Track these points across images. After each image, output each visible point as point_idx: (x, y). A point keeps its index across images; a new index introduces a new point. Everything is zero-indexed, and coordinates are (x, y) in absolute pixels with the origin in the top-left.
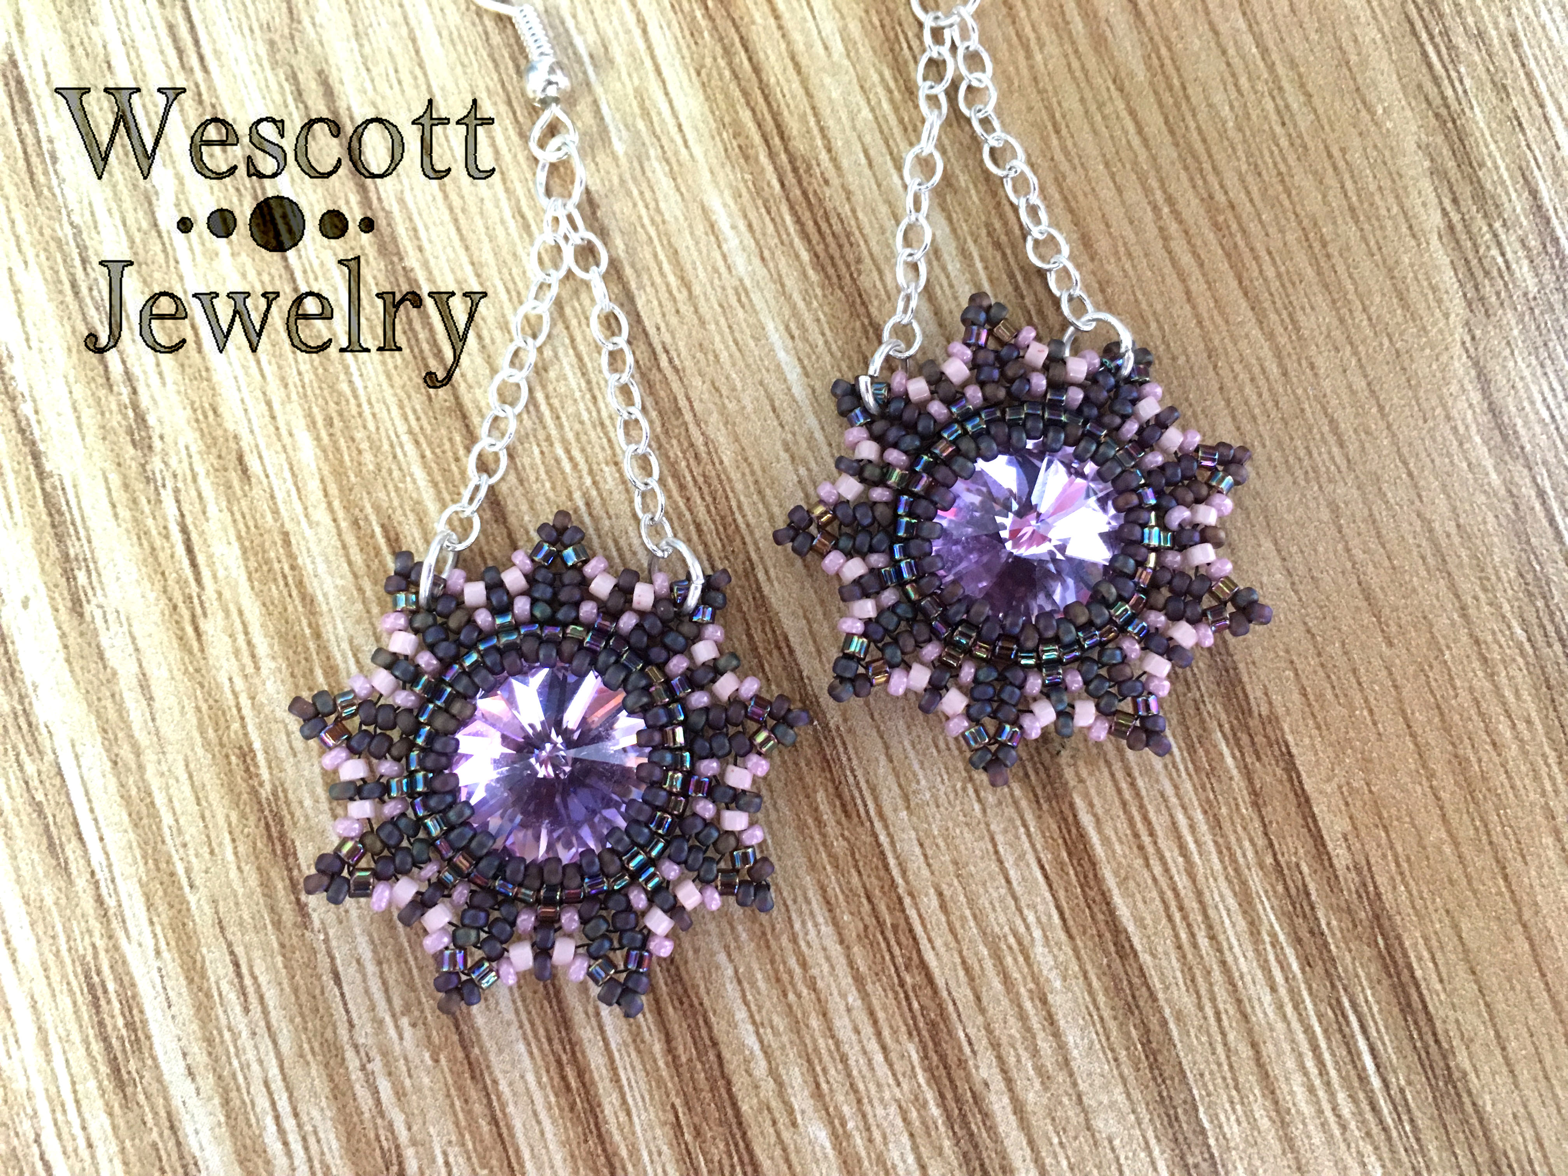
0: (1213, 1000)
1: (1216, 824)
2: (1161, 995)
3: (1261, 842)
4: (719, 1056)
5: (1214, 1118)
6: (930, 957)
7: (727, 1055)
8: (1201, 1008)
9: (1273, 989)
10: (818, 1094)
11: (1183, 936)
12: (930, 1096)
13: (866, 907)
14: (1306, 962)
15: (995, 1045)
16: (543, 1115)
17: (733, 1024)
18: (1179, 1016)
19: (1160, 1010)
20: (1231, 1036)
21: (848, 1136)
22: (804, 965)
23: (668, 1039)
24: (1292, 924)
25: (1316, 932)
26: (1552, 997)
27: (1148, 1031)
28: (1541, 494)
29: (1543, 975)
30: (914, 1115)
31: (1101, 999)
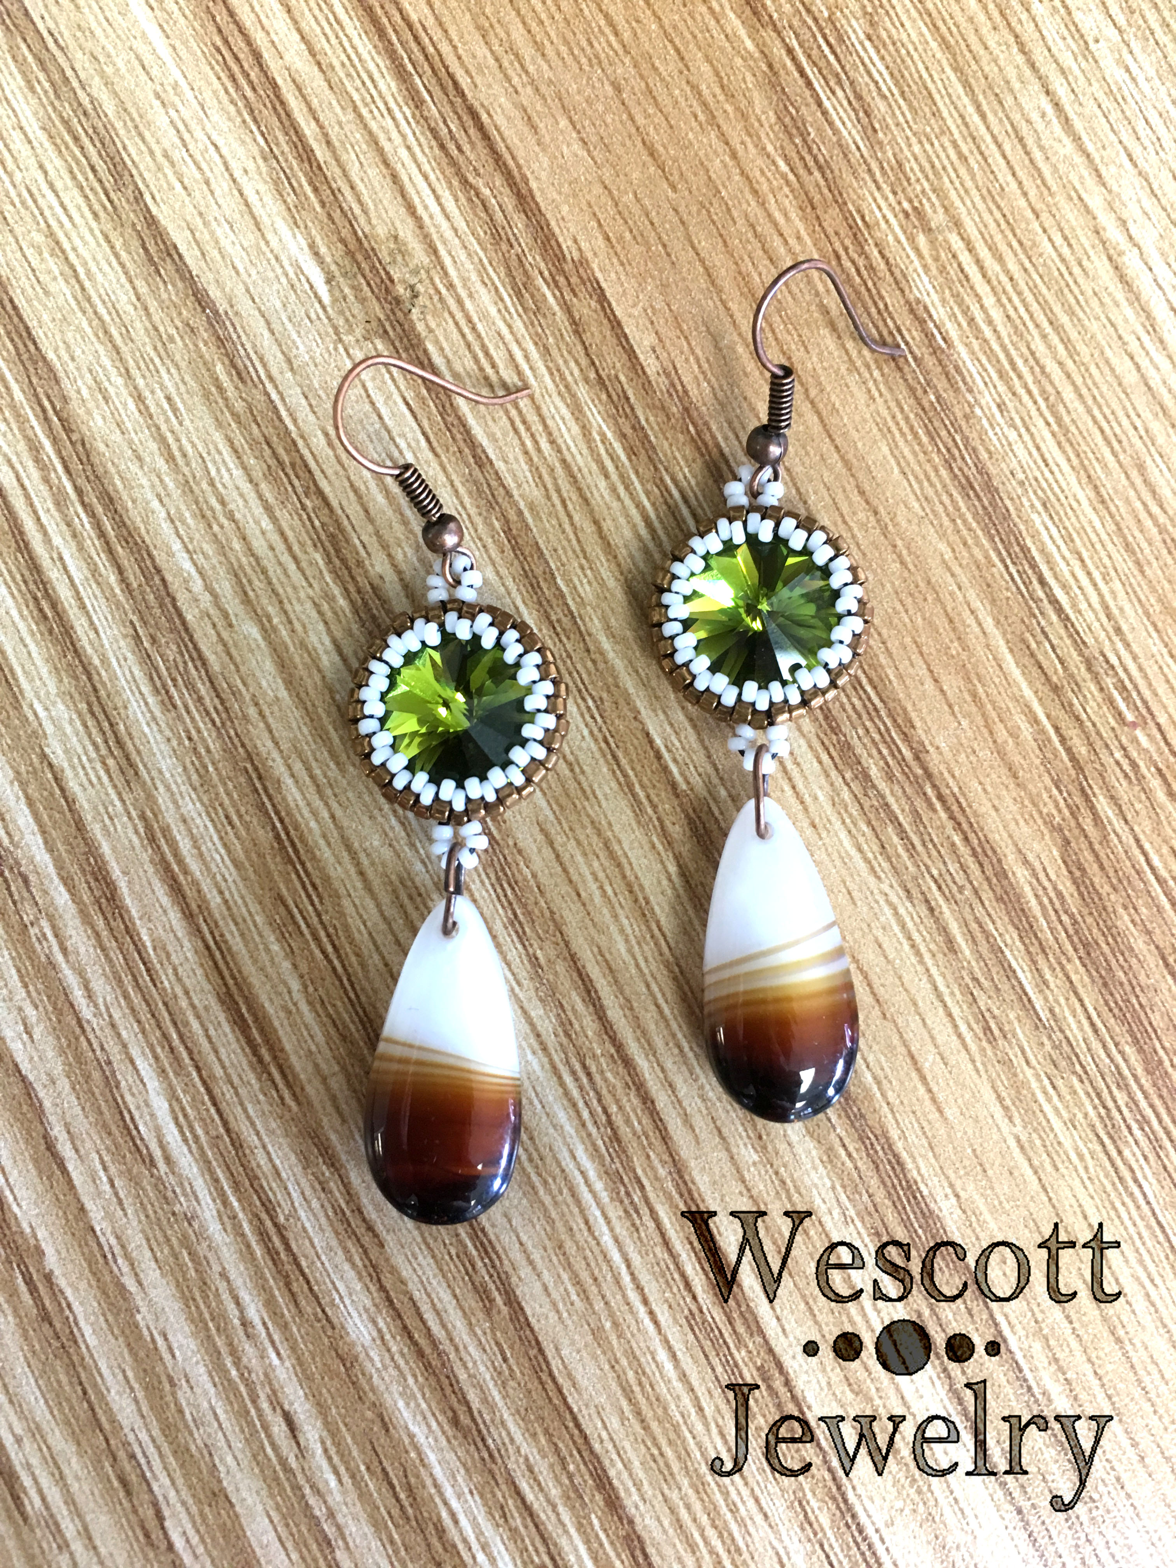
0: (558, 491)
1: (546, 351)
2: (515, 493)
3: (584, 362)
4: (163, 580)
5: (569, 582)
6: (323, 484)
7: (169, 578)
8: (549, 498)
9: (607, 476)
10: (246, 600)
11: (529, 443)
12: (337, 591)
13: (267, 452)
14: (631, 452)
15: (385, 547)
16: (28, 640)
17: (171, 554)
18: (532, 507)
19: (516, 504)
20: (576, 518)
21: (275, 629)
22: (223, 503)
23: (120, 571)
24: (617, 424)
25: (637, 427)
26: (842, 458)
27: (507, 521)
28: (790, 51)
29: (833, 440)
30: (325, 607)
31: (467, 500)
